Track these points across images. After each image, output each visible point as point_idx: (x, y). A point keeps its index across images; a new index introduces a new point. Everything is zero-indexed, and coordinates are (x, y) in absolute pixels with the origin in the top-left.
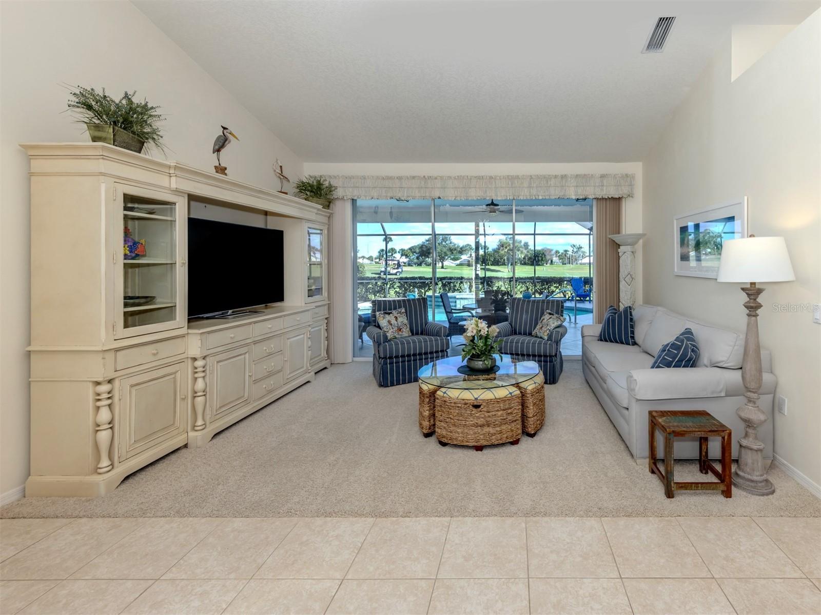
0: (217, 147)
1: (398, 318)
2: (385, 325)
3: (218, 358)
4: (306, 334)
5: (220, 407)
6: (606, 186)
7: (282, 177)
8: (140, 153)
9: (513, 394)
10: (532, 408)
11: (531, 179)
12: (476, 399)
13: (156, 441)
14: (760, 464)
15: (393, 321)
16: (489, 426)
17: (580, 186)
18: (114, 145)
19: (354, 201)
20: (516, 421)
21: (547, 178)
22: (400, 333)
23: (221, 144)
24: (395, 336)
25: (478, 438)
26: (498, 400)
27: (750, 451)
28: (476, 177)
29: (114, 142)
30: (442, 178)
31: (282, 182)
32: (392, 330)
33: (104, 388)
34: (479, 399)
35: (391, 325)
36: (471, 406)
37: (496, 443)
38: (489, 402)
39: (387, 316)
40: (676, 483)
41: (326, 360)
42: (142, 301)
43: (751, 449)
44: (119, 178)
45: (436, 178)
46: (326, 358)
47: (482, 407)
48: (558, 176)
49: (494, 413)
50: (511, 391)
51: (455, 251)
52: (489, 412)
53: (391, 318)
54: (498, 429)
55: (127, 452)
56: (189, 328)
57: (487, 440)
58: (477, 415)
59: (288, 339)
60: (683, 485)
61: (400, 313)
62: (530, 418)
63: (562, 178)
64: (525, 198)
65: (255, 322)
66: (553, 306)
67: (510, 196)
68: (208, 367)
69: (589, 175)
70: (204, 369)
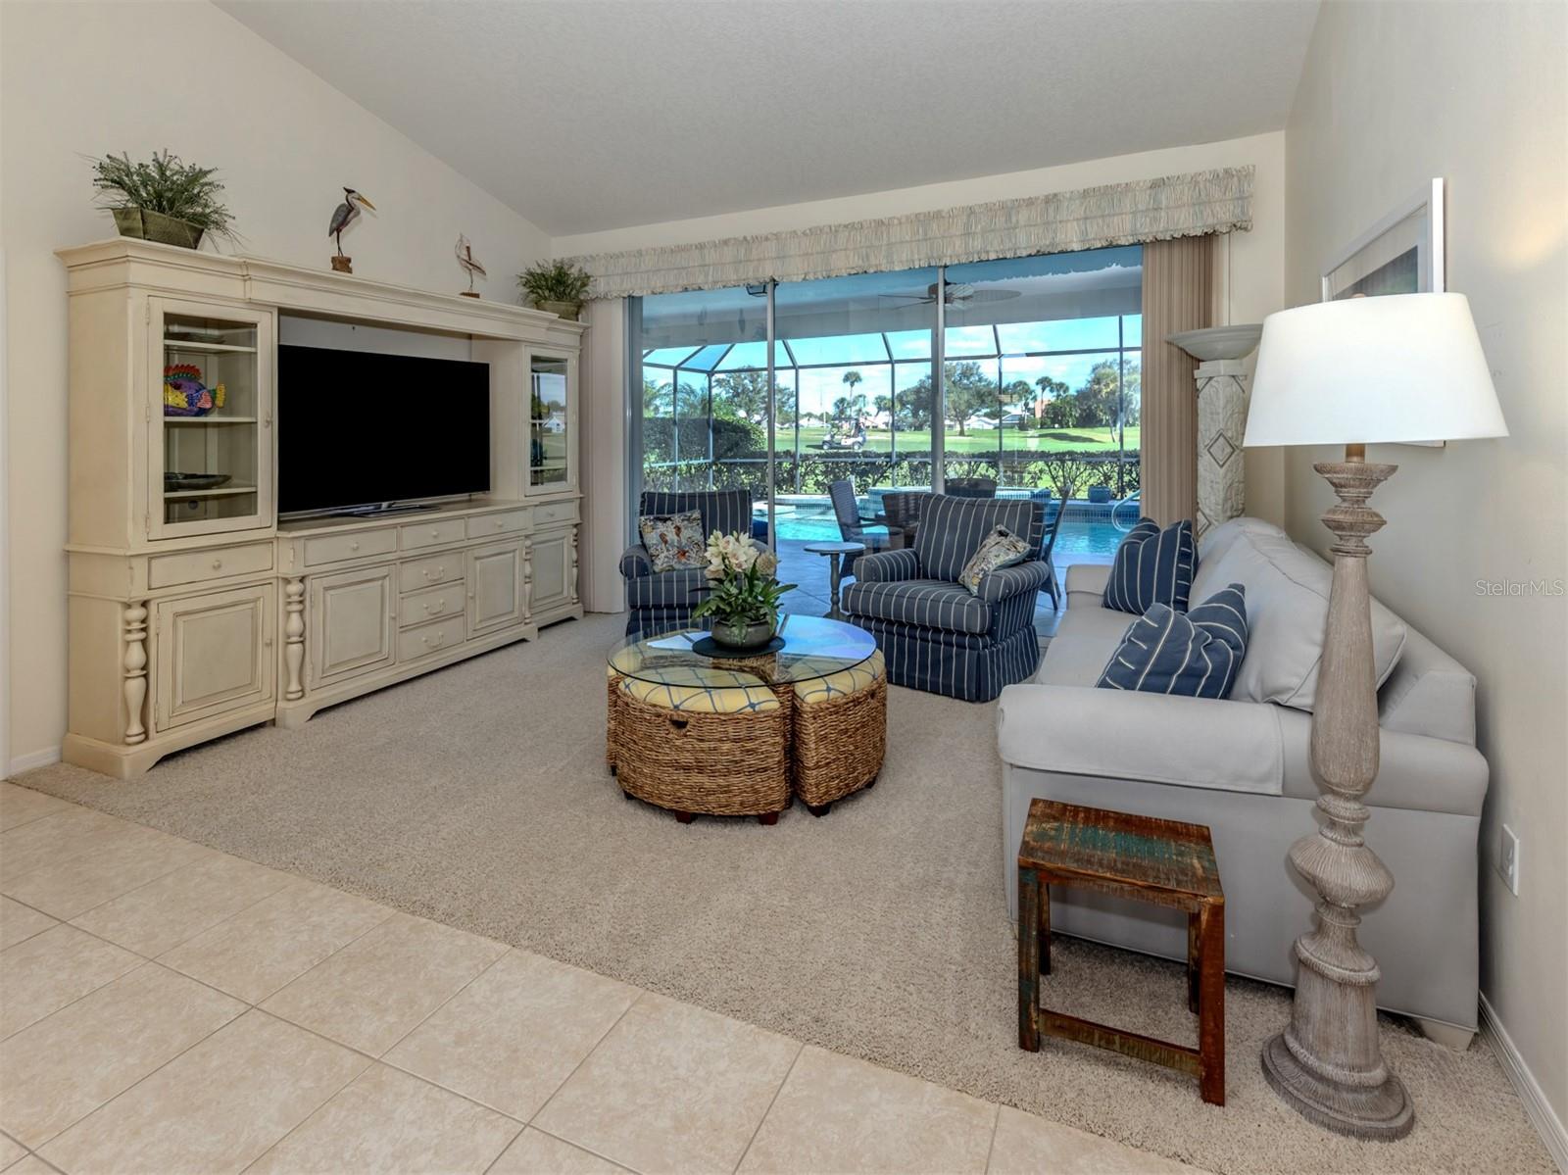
0: (335, 225)
1: (683, 530)
2: (654, 542)
3: (327, 582)
4: (517, 552)
5: (333, 666)
6: (1168, 208)
7: (471, 267)
8: (196, 248)
9: (757, 708)
10: (813, 746)
11: (969, 216)
12: (676, 707)
13: (221, 708)
14: (1350, 1029)
15: (671, 536)
16: (701, 770)
17: (1095, 217)
18: (144, 239)
19: (633, 302)
20: (765, 770)
21: (1009, 209)
22: (684, 560)
23: (343, 218)
24: (672, 566)
25: (680, 794)
26: (723, 718)
27: (1320, 980)
28: (846, 226)
29: (144, 233)
30: (777, 236)
31: (471, 275)
32: (666, 553)
33: (137, 613)
34: (681, 708)
35: (666, 542)
36: (668, 722)
37: (717, 811)
38: (702, 717)
39: (660, 524)
40: (1046, 1012)
41: (574, 604)
42: (202, 481)
43: (1323, 976)
44: (154, 288)
45: (767, 239)
46: (575, 601)
47: (688, 727)
48: (1037, 198)
49: (713, 745)
50: (754, 700)
51: (990, 398)
52: (702, 741)
53: (668, 529)
54: (721, 781)
55: (170, 718)
56: (278, 529)
57: (697, 802)
58: (678, 743)
59: (477, 558)
60: (1066, 1023)
61: (688, 520)
62: (809, 769)
63: (1047, 202)
64: (956, 262)
65: (403, 525)
66: (1012, 515)
67: (920, 260)
68: (307, 596)
69: (1118, 185)
70: (301, 599)
